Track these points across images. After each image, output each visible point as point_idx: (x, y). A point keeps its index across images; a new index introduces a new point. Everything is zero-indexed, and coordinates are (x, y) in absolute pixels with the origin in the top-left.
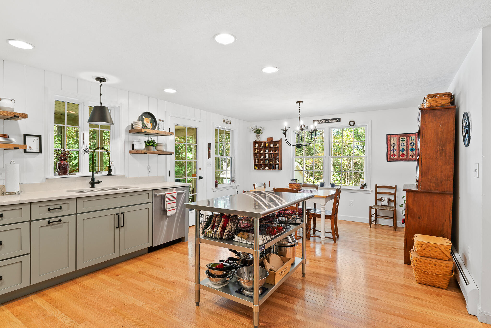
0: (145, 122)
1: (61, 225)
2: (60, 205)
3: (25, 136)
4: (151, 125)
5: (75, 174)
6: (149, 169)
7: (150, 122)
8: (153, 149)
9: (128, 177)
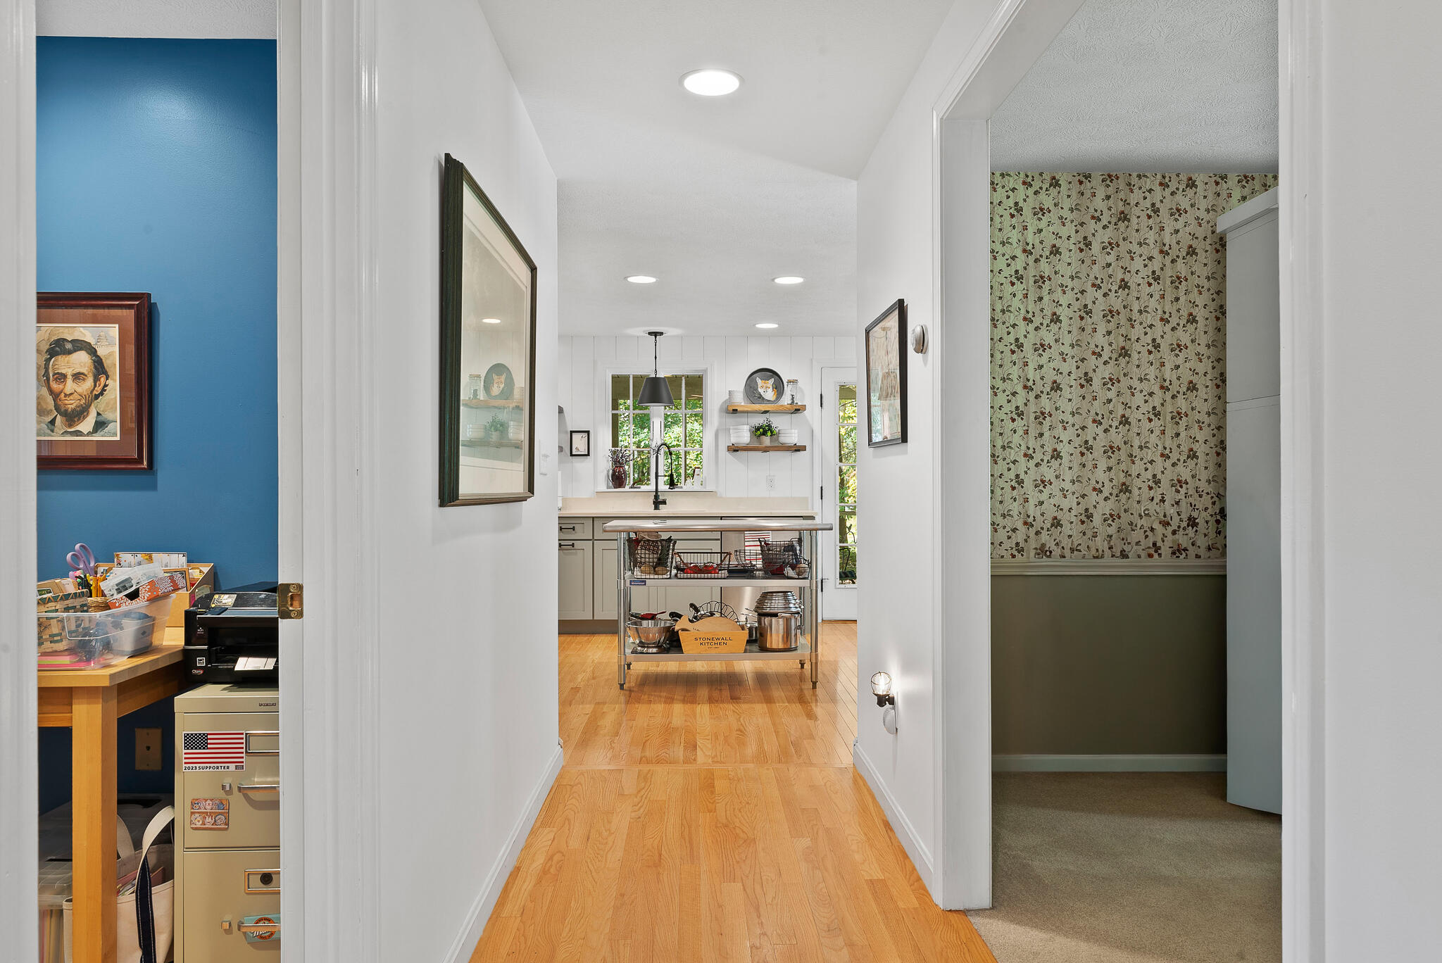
0: (759, 390)
1: (574, 551)
2: (574, 525)
3: (572, 432)
4: (773, 392)
5: (639, 488)
6: (771, 482)
7: (771, 387)
8: (766, 440)
9: (724, 496)
